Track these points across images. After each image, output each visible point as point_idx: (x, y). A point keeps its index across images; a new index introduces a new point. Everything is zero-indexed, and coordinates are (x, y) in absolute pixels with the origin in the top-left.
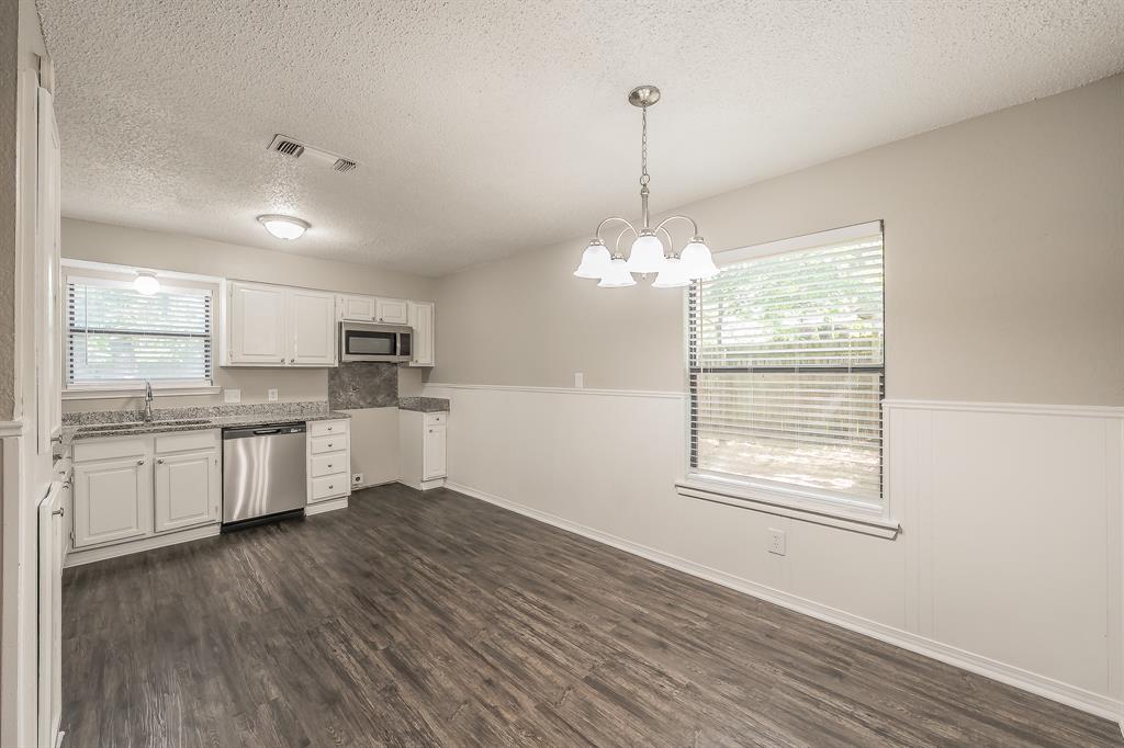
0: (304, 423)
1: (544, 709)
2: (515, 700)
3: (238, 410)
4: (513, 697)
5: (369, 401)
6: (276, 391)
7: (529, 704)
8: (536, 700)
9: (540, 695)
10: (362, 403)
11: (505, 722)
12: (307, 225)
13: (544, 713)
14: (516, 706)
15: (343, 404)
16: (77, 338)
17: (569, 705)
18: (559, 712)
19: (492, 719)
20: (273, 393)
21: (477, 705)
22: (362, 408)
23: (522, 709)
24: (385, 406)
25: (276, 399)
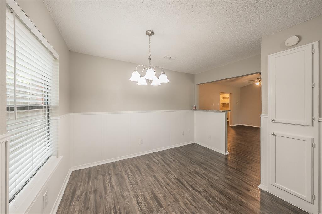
1: (177, 201)
4: (186, 206)
7: (181, 203)
8: (179, 204)
9: (178, 205)
11: (187, 199)
13: (177, 199)
14: (185, 203)
17: (170, 200)
18: (173, 199)
19: (191, 201)
21: (196, 206)
23: (183, 202)
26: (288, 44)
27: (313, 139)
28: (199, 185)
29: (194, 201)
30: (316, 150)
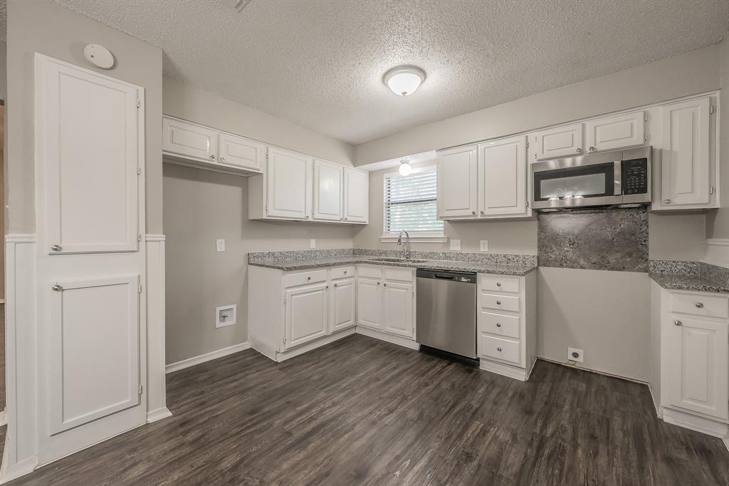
0: (477, 273)
3: (458, 256)
5: (594, 260)
6: (486, 242)
10: (582, 262)
15: (556, 260)
20: (484, 244)
22: (582, 267)
24: (623, 269)
25: (486, 250)
26: (92, 56)
27: (139, 276)
30: (143, 295)
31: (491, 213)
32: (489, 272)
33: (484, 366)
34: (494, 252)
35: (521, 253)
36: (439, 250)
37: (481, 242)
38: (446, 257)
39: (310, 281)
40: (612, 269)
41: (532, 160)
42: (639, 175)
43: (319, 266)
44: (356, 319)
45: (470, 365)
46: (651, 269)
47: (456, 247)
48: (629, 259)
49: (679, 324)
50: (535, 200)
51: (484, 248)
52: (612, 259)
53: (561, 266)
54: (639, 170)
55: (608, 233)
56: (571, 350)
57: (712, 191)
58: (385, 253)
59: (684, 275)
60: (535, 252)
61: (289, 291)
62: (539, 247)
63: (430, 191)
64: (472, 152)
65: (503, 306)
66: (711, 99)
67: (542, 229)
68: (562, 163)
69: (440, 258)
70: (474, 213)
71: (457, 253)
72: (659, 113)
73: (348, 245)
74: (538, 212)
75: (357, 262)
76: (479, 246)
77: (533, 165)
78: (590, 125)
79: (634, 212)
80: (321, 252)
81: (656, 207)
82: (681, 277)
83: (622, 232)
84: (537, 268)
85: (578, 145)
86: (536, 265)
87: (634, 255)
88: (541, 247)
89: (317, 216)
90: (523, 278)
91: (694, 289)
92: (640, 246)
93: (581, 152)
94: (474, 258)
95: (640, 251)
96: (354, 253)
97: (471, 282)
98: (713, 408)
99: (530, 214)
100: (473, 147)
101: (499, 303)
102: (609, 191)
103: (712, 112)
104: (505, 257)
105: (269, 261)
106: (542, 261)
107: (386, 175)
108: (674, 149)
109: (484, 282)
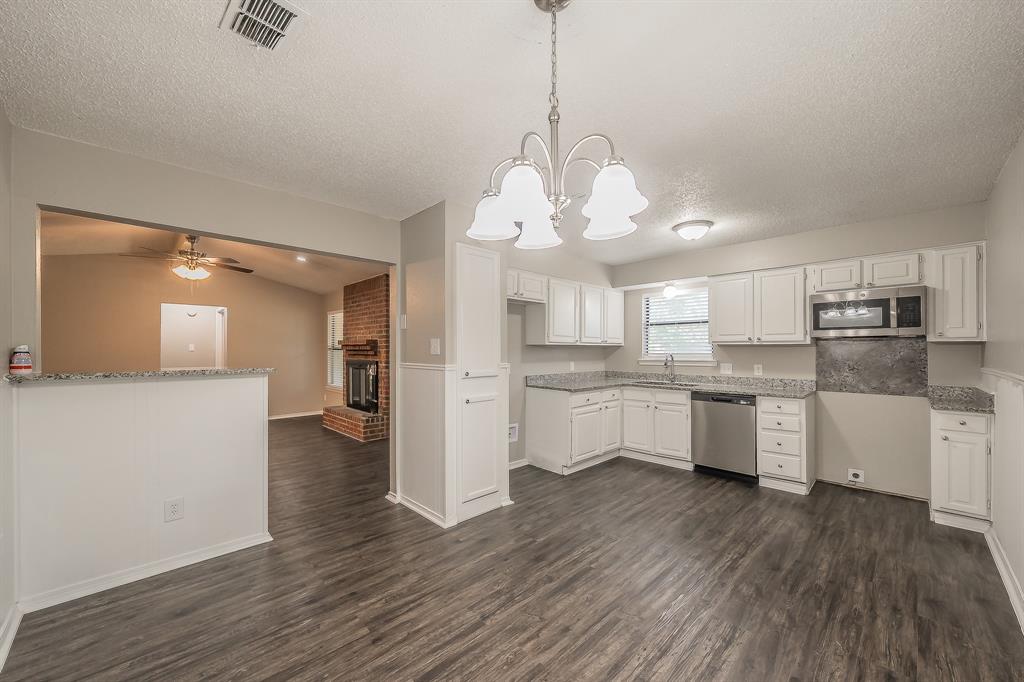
0: (755, 396)
2: (546, 649)
3: (729, 380)
4: (550, 648)
5: (874, 386)
6: (760, 366)
7: (543, 659)
8: (549, 664)
9: (555, 667)
10: (862, 387)
11: (523, 644)
12: (710, 223)
13: (533, 670)
14: (539, 650)
15: (835, 385)
16: (652, 330)
19: (525, 635)
20: (758, 368)
21: (539, 626)
22: (862, 392)
23: (537, 655)
24: (903, 394)
25: (761, 374)
28: (452, 616)
29: (525, 629)
31: (767, 339)
32: (769, 395)
33: (763, 483)
34: (770, 376)
35: (799, 377)
36: (709, 374)
37: (756, 366)
38: (716, 380)
39: (589, 402)
40: (892, 393)
41: (811, 292)
42: (913, 311)
43: (595, 388)
44: (622, 441)
45: (749, 482)
46: (930, 394)
47: (727, 370)
48: (908, 385)
49: (946, 439)
50: (815, 329)
51: (758, 372)
52: (892, 384)
53: (841, 390)
54: (914, 307)
55: (888, 360)
56: (851, 471)
57: (980, 326)
58: (645, 376)
59: (961, 400)
60: (813, 377)
61: (576, 410)
62: (817, 372)
63: (702, 313)
64: (746, 279)
65: (784, 427)
66: (978, 248)
67: (820, 355)
68: (842, 295)
69: (709, 381)
70: (750, 339)
71: (729, 377)
72: (932, 256)
73: (600, 367)
74: (817, 340)
75: (623, 385)
76: (753, 370)
77: (812, 297)
78: (867, 262)
79: (913, 341)
80: (579, 374)
81: (930, 338)
82: (958, 400)
83: (902, 359)
84: (815, 393)
85: (856, 280)
86: (814, 389)
87: (914, 381)
88: (820, 372)
89: (584, 340)
90: (804, 401)
91: (957, 409)
92: (919, 373)
93: (859, 286)
94: (747, 382)
95: (919, 377)
96: (607, 376)
97: (751, 404)
98: (975, 507)
99: (808, 342)
100: (750, 275)
101: (779, 424)
102: (886, 324)
103: (980, 257)
104: (781, 381)
105: (541, 383)
106: (821, 386)
107: (645, 296)
108: (946, 288)
109: (764, 405)
